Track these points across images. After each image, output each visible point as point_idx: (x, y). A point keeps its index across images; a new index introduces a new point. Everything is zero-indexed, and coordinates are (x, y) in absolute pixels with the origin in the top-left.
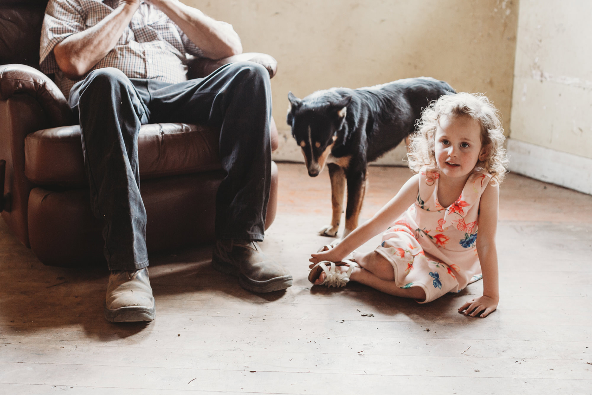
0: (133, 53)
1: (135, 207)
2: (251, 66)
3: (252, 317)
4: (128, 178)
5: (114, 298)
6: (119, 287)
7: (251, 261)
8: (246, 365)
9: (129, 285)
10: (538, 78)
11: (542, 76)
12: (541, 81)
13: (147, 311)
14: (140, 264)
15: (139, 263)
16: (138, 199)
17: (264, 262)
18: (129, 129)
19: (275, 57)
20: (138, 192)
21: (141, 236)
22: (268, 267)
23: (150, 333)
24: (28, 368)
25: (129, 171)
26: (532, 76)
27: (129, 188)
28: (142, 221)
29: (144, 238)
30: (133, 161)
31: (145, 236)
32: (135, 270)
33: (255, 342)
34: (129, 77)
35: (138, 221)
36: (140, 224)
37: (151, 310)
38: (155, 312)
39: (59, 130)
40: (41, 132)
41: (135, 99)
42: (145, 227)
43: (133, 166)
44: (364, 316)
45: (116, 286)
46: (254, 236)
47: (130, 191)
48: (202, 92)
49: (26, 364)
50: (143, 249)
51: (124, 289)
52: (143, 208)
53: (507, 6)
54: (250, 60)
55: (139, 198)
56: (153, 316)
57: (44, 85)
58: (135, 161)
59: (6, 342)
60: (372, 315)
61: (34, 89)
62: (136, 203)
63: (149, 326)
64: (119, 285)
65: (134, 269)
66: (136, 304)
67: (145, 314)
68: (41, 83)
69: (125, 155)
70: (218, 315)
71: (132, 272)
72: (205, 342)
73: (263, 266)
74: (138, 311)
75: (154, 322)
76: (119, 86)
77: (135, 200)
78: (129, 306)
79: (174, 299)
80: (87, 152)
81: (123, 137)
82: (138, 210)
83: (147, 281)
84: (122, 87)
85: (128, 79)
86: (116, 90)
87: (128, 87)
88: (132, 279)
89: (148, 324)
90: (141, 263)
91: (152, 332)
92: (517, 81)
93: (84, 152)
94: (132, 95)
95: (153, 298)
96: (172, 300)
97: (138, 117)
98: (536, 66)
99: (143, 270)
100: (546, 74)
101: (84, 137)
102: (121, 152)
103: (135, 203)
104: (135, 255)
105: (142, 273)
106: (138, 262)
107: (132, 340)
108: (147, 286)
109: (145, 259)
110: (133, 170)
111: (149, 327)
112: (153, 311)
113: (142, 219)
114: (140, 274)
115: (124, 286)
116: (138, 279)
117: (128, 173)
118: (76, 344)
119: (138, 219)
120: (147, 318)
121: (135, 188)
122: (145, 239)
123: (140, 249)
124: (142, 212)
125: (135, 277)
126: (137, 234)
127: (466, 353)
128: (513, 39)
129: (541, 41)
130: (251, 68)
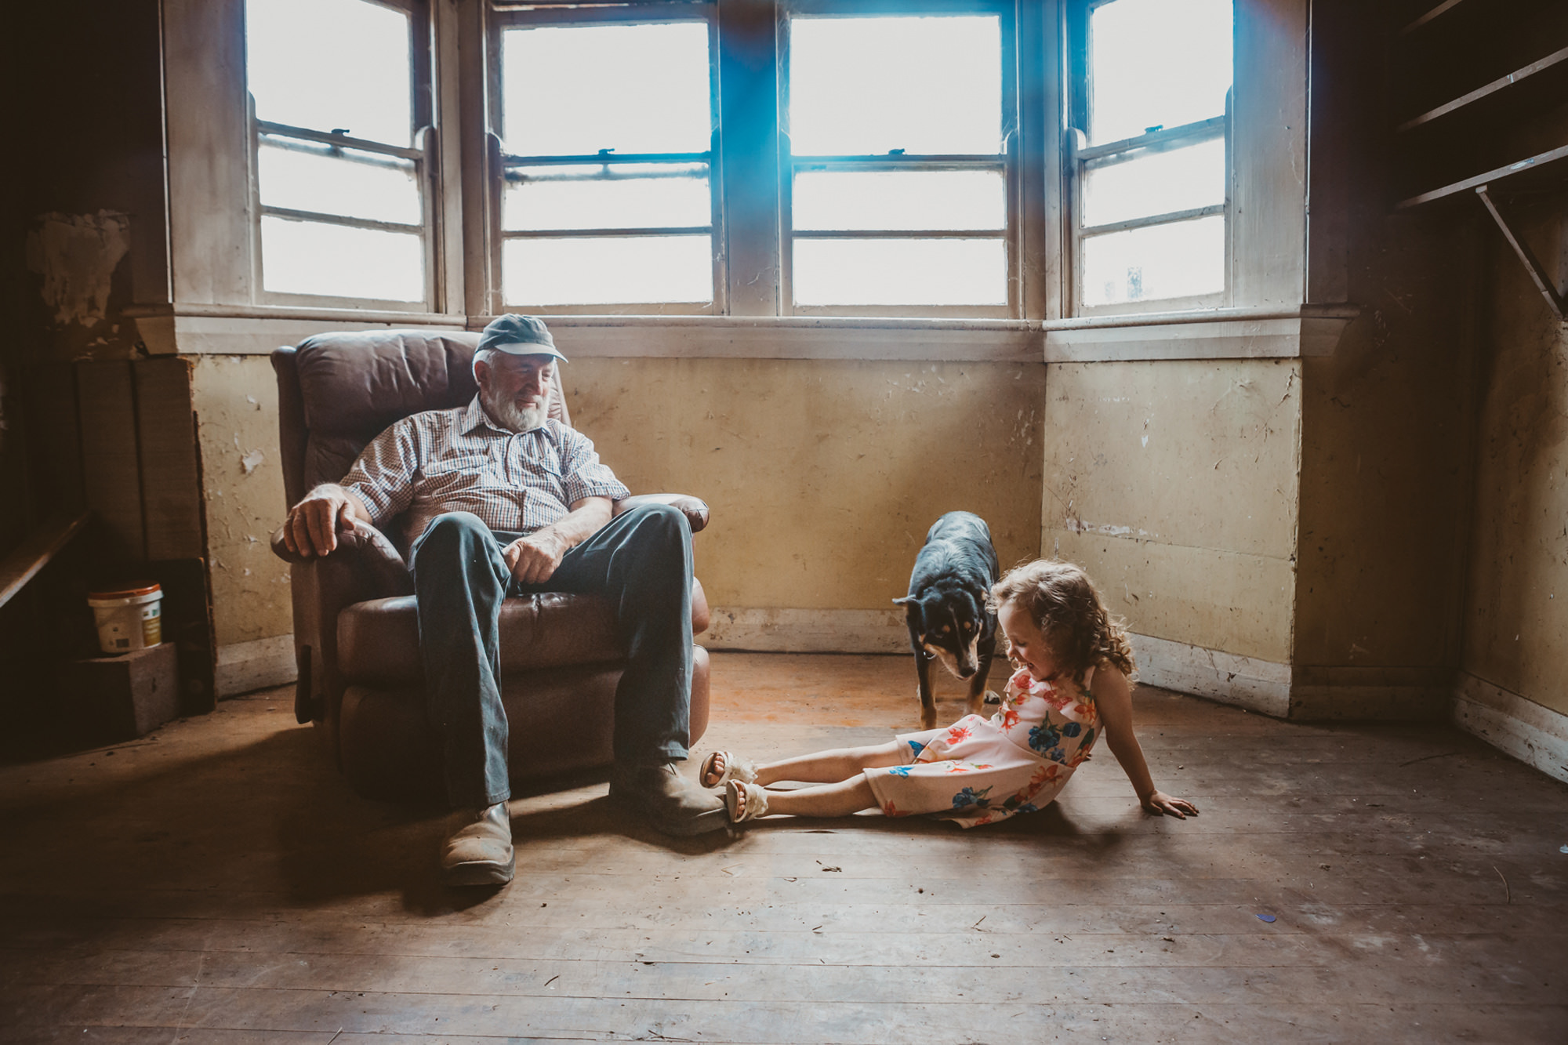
0: (501, 495)
1: (489, 711)
2: (663, 510)
3: (659, 874)
4: (481, 669)
5: (452, 849)
6: (462, 832)
7: (667, 790)
8: (640, 951)
9: (476, 828)
10: (1075, 529)
11: (1079, 525)
12: (1079, 533)
13: (499, 868)
14: (495, 797)
15: (492, 795)
16: (494, 699)
17: (685, 791)
18: (485, 598)
19: (707, 501)
20: (495, 689)
21: (498, 755)
22: (693, 797)
23: (501, 902)
24: (302, 962)
25: (483, 659)
26: (1066, 527)
27: (482, 683)
28: (500, 732)
29: (504, 757)
30: (490, 646)
31: (507, 756)
32: (487, 805)
33: (658, 914)
34: (491, 528)
35: (494, 733)
36: (497, 737)
37: (504, 867)
38: (514, 870)
39: (386, 601)
40: (360, 604)
41: (497, 556)
42: (507, 741)
43: (489, 652)
44: (826, 870)
45: (458, 831)
46: (669, 752)
47: (483, 689)
48: (596, 548)
49: (300, 956)
50: (500, 774)
51: (467, 834)
52: (502, 712)
53: (1027, 433)
54: (670, 505)
55: (497, 697)
56: (509, 876)
57: (371, 539)
58: (493, 645)
59: (279, 920)
60: (838, 869)
61: (356, 545)
62: (491, 706)
63: (504, 890)
64: (461, 829)
65: (485, 803)
66: (482, 858)
67: (494, 873)
68: (366, 536)
69: (477, 635)
70: (610, 872)
71: (481, 810)
72: (583, 915)
73: (684, 797)
74: (486, 869)
75: (511, 885)
76: (471, 538)
77: (490, 701)
78: (470, 860)
79: (548, 849)
80: (423, 631)
81: (475, 609)
82: (493, 717)
83: (505, 823)
84: (477, 538)
85: (489, 531)
86: (467, 543)
87: (486, 538)
88: (480, 819)
89: (503, 888)
90: (497, 794)
91: (505, 900)
92: (1045, 533)
93: (420, 631)
94: (491, 550)
95: (512, 847)
96: (545, 849)
97: (500, 582)
98: (1069, 512)
99: (499, 806)
100: (1085, 524)
101: (420, 610)
102: (471, 632)
103: (489, 706)
104: (487, 784)
105: (498, 811)
106: (491, 792)
107: (471, 914)
108: (505, 830)
109: (503, 788)
110: (489, 658)
111: (502, 893)
112: (509, 867)
113: (501, 729)
114: (494, 812)
115: (467, 831)
116: (490, 819)
117: (480, 662)
118: (385, 922)
119: (494, 728)
120: (497, 879)
121: (491, 683)
122: (507, 759)
123: (496, 774)
124: (501, 719)
125: (485, 816)
126: (491, 751)
127: (978, 927)
128: (1039, 477)
129: (1075, 479)
130: (661, 513)
